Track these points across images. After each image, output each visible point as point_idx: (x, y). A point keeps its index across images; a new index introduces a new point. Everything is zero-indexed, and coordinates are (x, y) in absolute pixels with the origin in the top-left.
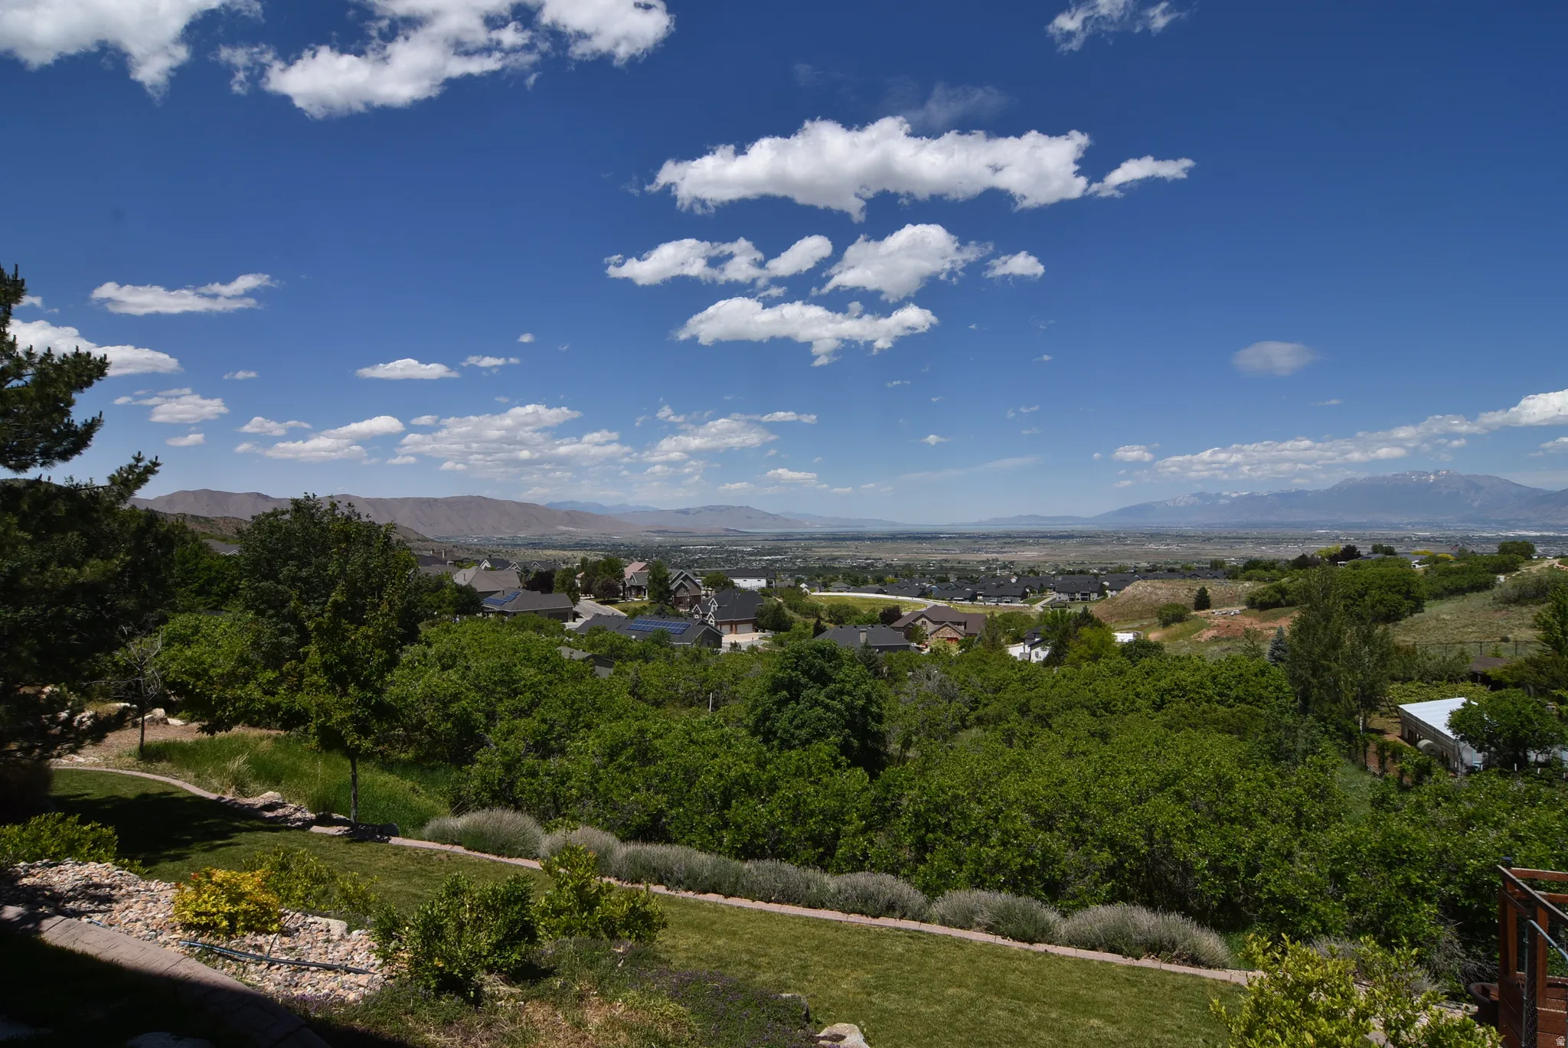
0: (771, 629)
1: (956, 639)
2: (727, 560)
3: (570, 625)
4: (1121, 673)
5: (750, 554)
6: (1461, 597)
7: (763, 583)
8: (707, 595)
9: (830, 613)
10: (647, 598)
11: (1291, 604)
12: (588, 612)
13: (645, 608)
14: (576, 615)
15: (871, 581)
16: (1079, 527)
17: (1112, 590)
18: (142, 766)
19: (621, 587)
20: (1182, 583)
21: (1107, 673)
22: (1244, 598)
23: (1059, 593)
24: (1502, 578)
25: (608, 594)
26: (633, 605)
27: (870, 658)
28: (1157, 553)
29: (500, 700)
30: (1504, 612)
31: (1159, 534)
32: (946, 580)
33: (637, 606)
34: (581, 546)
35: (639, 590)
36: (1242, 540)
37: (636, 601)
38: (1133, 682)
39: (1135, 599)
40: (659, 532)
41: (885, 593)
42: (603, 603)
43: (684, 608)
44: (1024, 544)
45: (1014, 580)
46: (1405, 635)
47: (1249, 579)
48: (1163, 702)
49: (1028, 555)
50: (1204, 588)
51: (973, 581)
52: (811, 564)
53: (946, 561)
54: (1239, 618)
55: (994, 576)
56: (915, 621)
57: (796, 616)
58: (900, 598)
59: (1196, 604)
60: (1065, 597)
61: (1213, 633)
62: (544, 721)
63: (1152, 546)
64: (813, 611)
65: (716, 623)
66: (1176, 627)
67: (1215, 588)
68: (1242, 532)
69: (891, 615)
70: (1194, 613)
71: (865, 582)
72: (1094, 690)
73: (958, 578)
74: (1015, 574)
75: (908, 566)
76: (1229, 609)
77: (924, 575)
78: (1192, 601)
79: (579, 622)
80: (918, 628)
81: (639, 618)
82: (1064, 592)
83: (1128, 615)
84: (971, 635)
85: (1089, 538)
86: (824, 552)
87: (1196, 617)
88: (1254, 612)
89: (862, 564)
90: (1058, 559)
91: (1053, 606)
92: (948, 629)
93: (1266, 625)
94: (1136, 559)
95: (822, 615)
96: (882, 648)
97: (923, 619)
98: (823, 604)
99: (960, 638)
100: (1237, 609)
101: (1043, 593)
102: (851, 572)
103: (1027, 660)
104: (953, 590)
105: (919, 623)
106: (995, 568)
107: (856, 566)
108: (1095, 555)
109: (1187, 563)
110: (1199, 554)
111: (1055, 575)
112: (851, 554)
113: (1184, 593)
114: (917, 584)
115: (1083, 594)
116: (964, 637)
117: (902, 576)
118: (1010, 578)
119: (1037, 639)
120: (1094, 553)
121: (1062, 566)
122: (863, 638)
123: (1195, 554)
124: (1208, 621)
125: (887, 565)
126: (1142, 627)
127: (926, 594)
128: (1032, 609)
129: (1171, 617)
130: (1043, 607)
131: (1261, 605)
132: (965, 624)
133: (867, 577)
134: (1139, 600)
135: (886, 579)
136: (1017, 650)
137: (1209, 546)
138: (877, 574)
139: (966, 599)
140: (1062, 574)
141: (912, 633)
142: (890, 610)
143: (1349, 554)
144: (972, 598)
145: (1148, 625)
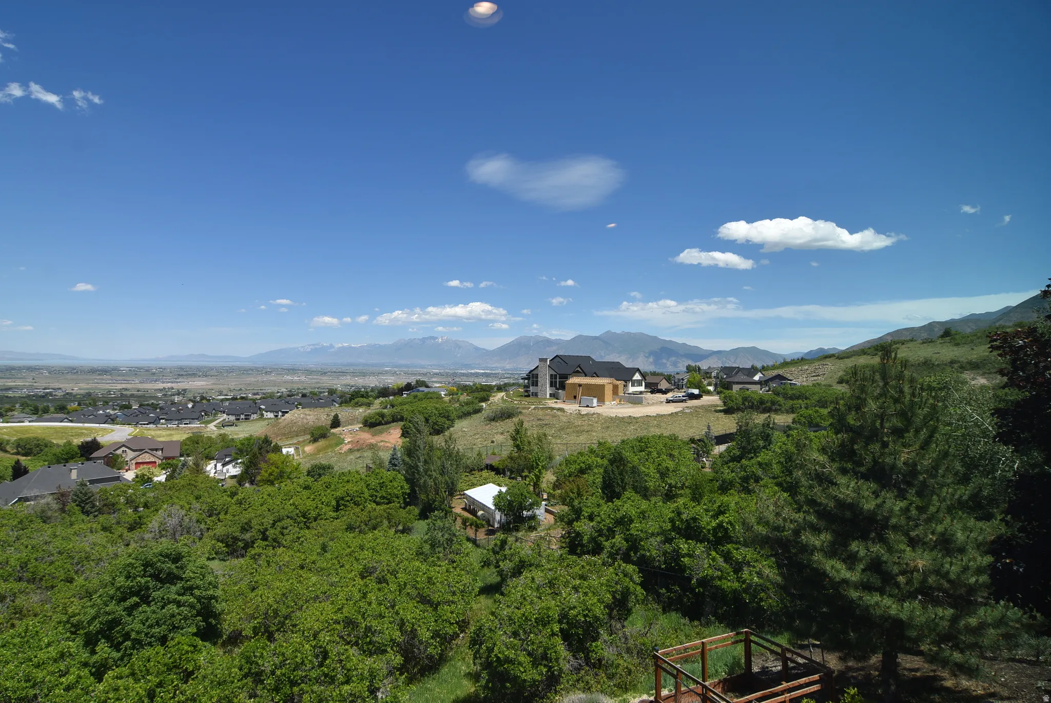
1: (155, 462)
4: (307, 488)
6: (469, 417)
15: (52, 409)
16: (238, 364)
17: (267, 412)
20: (322, 410)
21: (299, 489)
22: (361, 419)
23: (228, 415)
24: (484, 405)
27: (85, 494)
28: (292, 382)
30: (489, 426)
31: (293, 370)
32: (129, 407)
36: (344, 373)
38: (320, 495)
39: (293, 423)
41: (71, 421)
44: (194, 375)
45: (190, 406)
47: (358, 405)
48: (338, 505)
49: (198, 385)
50: (337, 414)
51: (154, 407)
53: (126, 389)
54: (360, 433)
55: (173, 403)
56: (114, 451)
58: (86, 425)
59: (332, 424)
60: (232, 418)
61: (348, 447)
63: (289, 378)
66: (322, 443)
67: (344, 413)
68: (344, 369)
69: (89, 449)
70: (332, 431)
71: (46, 410)
72: (294, 504)
73: (141, 406)
74: (190, 400)
75: (89, 394)
76: (352, 427)
77: (107, 403)
78: (330, 422)
80: (118, 456)
82: (232, 415)
83: (289, 436)
84: (167, 458)
85: (245, 371)
87: (334, 434)
88: (367, 428)
89: (40, 394)
90: (221, 386)
91: (224, 425)
92: (147, 455)
93: (378, 438)
94: (278, 386)
95: (8, 448)
96: (92, 482)
97: (124, 449)
98: (6, 437)
99: (159, 462)
100: (357, 427)
101: (215, 415)
102: (29, 402)
103: (223, 478)
104: (137, 416)
105: (119, 452)
106: (171, 395)
107: (33, 396)
108: (250, 384)
109: (312, 389)
110: (318, 383)
111: (222, 400)
112: (27, 384)
113: (323, 417)
114: (101, 412)
115: (246, 415)
116: (162, 460)
117: (85, 404)
118: (186, 404)
119: (227, 459)
120: (249, 382)
121: (225, 392)
122: (74, 475)
123: (317, 383)
124: (342, 437)
125: (68, 394)
126: (299, 443)
127: (112, 420)
128: (208, 430)
129: (318, 435)
130: (215, 426)
131: (371, 424)
132: (162, 450)
133: (48, 407)
134: (295, 423)
135: (69, 407)
136: (212, 468)
137: (325, 378)
138: (59, 403)
139: (150, 423)
140: (227, 399)
141: (113, 461)
142: (87, 443)
143: (408, 387)
144: (155, 421)
145: (304, 441)
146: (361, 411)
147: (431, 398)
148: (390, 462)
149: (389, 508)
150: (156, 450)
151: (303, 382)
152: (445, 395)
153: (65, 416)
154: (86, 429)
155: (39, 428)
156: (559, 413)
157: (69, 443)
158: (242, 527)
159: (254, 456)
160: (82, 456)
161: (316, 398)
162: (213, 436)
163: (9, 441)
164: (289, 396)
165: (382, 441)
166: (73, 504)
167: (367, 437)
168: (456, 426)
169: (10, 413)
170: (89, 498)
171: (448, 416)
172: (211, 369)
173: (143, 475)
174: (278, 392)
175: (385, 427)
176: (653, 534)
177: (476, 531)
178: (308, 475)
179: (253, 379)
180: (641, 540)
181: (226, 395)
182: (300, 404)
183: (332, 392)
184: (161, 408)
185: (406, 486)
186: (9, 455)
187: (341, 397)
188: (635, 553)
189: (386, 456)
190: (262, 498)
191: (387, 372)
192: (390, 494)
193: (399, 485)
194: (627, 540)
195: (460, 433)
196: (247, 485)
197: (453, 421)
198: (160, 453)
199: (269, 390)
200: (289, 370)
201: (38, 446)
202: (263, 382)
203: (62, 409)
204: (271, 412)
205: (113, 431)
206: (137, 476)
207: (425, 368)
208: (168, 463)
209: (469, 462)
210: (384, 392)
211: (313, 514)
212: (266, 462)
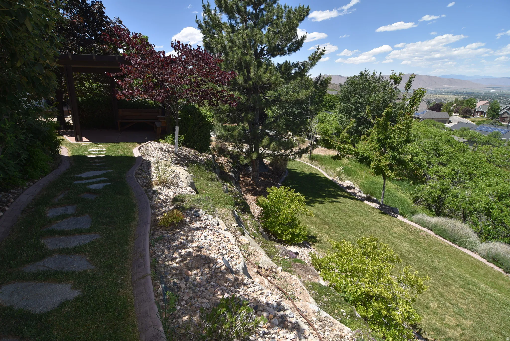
3: (447, 125)
10: (486, 116)
12: (455, 121)
13: (484, 121)
14: (450, 122)
18: (310, 162)
19: (473, 111)
25: (466, 113)
26: (478, 120)
29: (432, 157)
33: (480, 120)
34: (454, 93)
35: (482, 113)
37: (479, 118)
40: (493, 88)
42: (463, 117)
43: (506, 122)
62: (453, 170)
79: (451, 125)
81: (482, 125)
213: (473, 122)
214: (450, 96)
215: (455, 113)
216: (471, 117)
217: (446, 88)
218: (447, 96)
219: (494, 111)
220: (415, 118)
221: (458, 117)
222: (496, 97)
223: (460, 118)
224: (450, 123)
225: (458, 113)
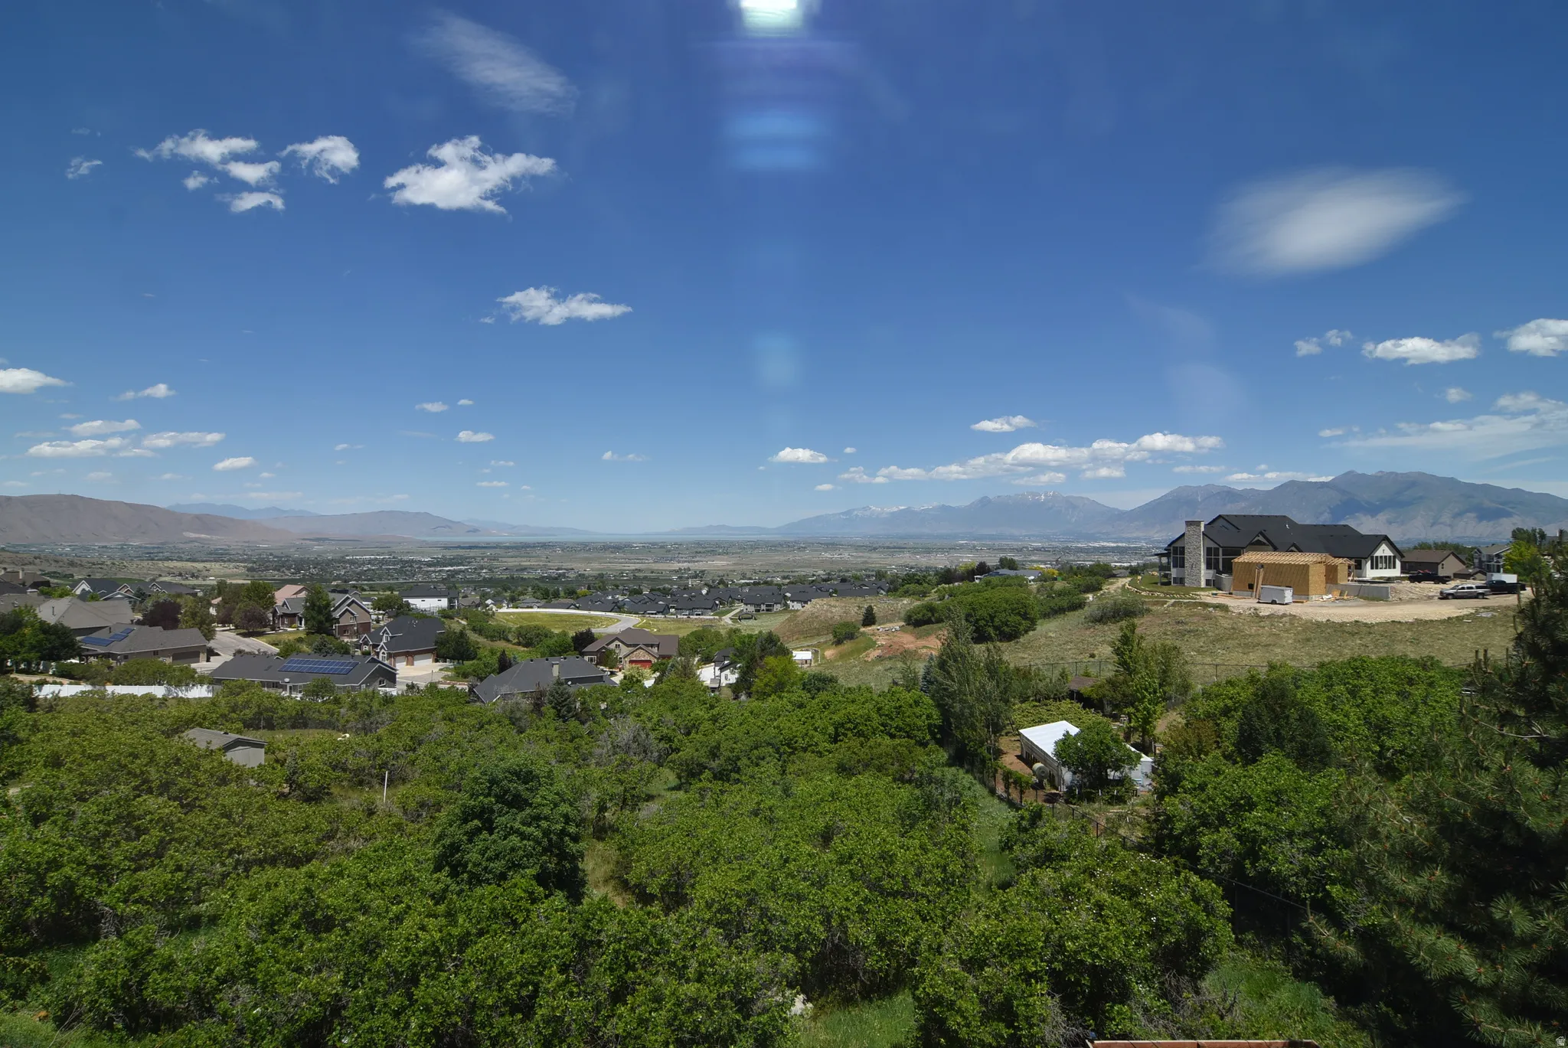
0: (452, 659)
1: (650, 661)
2: (401, 572)
3: (203, 665)
4: (801, 706)
5: (429, 564)
6: (1062, 616)
7: (444, 603)
8: (378, 621)
9: (519, 635)
10: (302, 628)
11: (939, 621)
12: (226, 648)
13: (300, 640)
14: (211, 653)
15: (562, 594)
16: (764, 537)
17: (793, 601)
19: (270, 616)
20: (853, 600)
21: (789, 707)
22: (902, 615)
23: (746, 604)
24: (1090, 597)
25: (252, 626)
26: (285, 637)
27: (562, 694)
28: (832, 562)
30: (1092, 630)
31: (833, 544)
32: (639, 592)
33: (291, 638)
34: (219, 556)
35: (292, 617)
36: (901, 549)
37: (287, 632)
38: (812, 718)
39: (814, 617)
40: (319, 539)
41: (578, 608)
42: (245, 635)
43: (349, 638)
44: (713, 553)
45: (704, 592)
46: (1024, 652)
47: (906, 594)
48: (837, 735)
49: (717, 564)
50: (870, 606)
51: (666, 592)
52: (500, 575)
53: (639, 570)
54: (899, 634)
55: (686, 588)
56: (608, 645)
57: (481, 640)
58: (592, 613)
59: (864, 620)
60: (751, 609)
61: (878, 652)
62: (179, 868)
63: (827, 555)
64: (501, 634)
65: (390, 656)
66: (847, 645)
67: (881, 604)
68: (901, 543)
69: (583, 641)
70: (862, 629)
71: (556, 595)
72: (778, 727)
73: (652, 590)
74: (706, 584)
75: (601, 576)
76: (891, 625)
77: (617, 586)
78: (861, 618)
79: (216, 663)
80: (611, 652)
81: (294, 657)
82: (751, 604)
83: (807, 632)
84: (663, 657)
85: (774, 547)
86: (512, 562)
87: (863, 634)
88: (911, 628)
89: (553, 575)
90: (745, 567)
91: (741, 617)
92: (641, 652)
93: (921, 643)
94: (814, 568)
95: (510, 637)
96: (575, 681)
97: (619, 643)
98: (511, 625)
99: (654, 660)
100: (897, 625)
101: (731, 605)
102: (541, 585)
103: (717, 686)
104: (646, 603)
105: (612, 646)
106: (688, 578)
107: (547, 577)
108: (778, 564)
109: (857, 571)
110: (866, 562)
111: (742, 585)
112: (541, 563)
113: (854, 610)
114: (610, 598)
115: (767, 606)
116: (658, 659)
117: (595, 588)
118: (701, 589)
119: (726, 662)
120: (777, 562)
121: (748, 575)
122: (556, 670)
123: (863, 563)
124: (874, 638)
125: (580, 575)
126: (819, 645)
127: (619, 608)
128: (722, 623)
129: (843, 634)
130: (731, 619)
131: (917, 621)
132: (658, 646)
133: (558, 590)
134: (817, 617)
135: (578, 591)
136: (707, 674)
137: (874, 555)
138: (569, 586)
139: (658, 612)
140: (748, 584)
141: (606, 658)
142: (582, 634)
143: (982, 569)
144: (664, 611)
145: (826, 642)
146: (905, 602)
147: (1010, 585)
148: (925, 678)
149: (899, 744)
150: (652, 646)
151: (846, 562)
152: (1033, 580)
153: (571, 601)
154: (591, 617)
155: (546, 614)
156: (1218, 613)
157: (565, 634)
158: (710, 752)
159: (753, 659)
160: (575, 650)
161: (858, 583)
162: (723, 632)
163: (511, 628)
164: (825, 580)
165: (924, 647)
166: (549, 706)
167: (908, 640)
168: (1038, 628)
169: (521, 597)
170: (565, 700)
171: (1026, 613)
172: (732, 544)
173: (633, 676)
174: (814, 575)
175: (935, 626)
176: (1290, 835)
177: (1022, 792)
178: (803, 689)
179: (782, 558)
180: (1264, 841)
181: (750, 579)
182: (836, 592)
183: (880, 575)
184: (673, 595)
185: (936, 713)
186: (510, 646)
187: (892, 582)
188: (1253, 864)
189: (920, 668)
190: (742, 715)
191: (962, 547)
192: (909, 725)
193: (928, 711)
194: (1239, 838)
195: (1043, 640)
196: (743, 697)
197: (1033, 622)
198: (655, 650)
199: (802, 572)
200: (827, 544)
201: (538, 635)
202: (794, 561)
203: (571, 593)
204: (798, 601)
205: (619, 620)
206: (625, 677)
207: (1021, 541)
208: (661, 667)
209: (1041, 685)
210: (947, 576)
211: (801, 743)
212: (762, 667)
213: (275, 644)
214: (208, 565)
215: (224, 622)
216: (268, 630)
217: (192, 541)
218: (199, 566)
219: (320, 612)
220: (96, 656)
221: (232, 634)
222: (327, 565)
223: (238, 637)
224: (212, 658)
225: (230, 623)
